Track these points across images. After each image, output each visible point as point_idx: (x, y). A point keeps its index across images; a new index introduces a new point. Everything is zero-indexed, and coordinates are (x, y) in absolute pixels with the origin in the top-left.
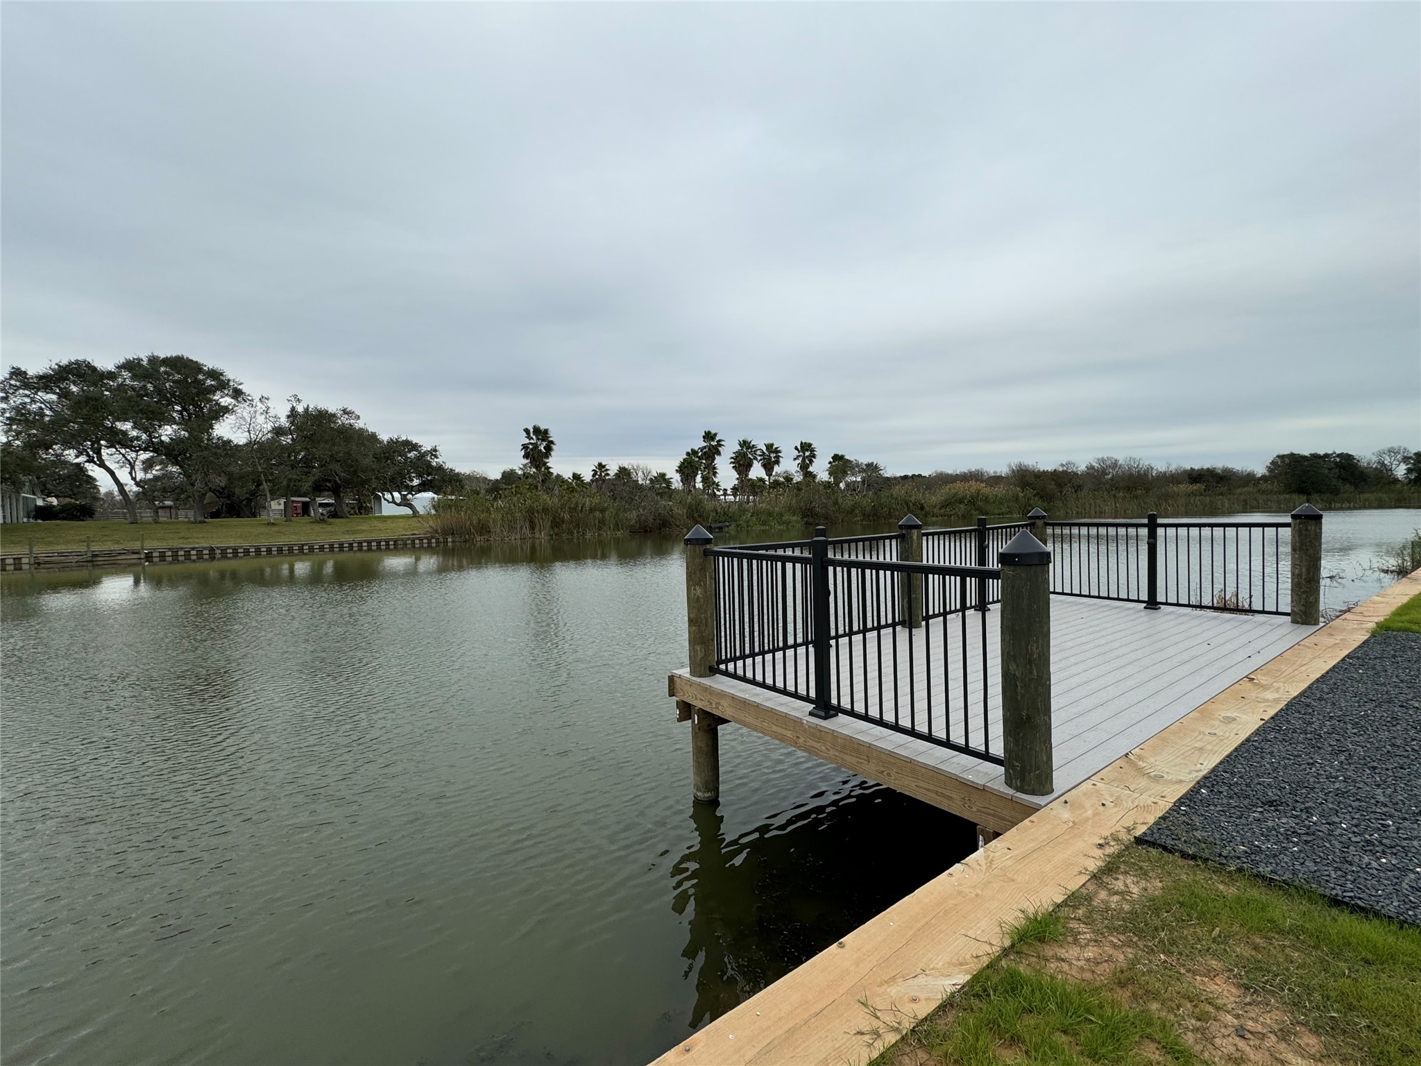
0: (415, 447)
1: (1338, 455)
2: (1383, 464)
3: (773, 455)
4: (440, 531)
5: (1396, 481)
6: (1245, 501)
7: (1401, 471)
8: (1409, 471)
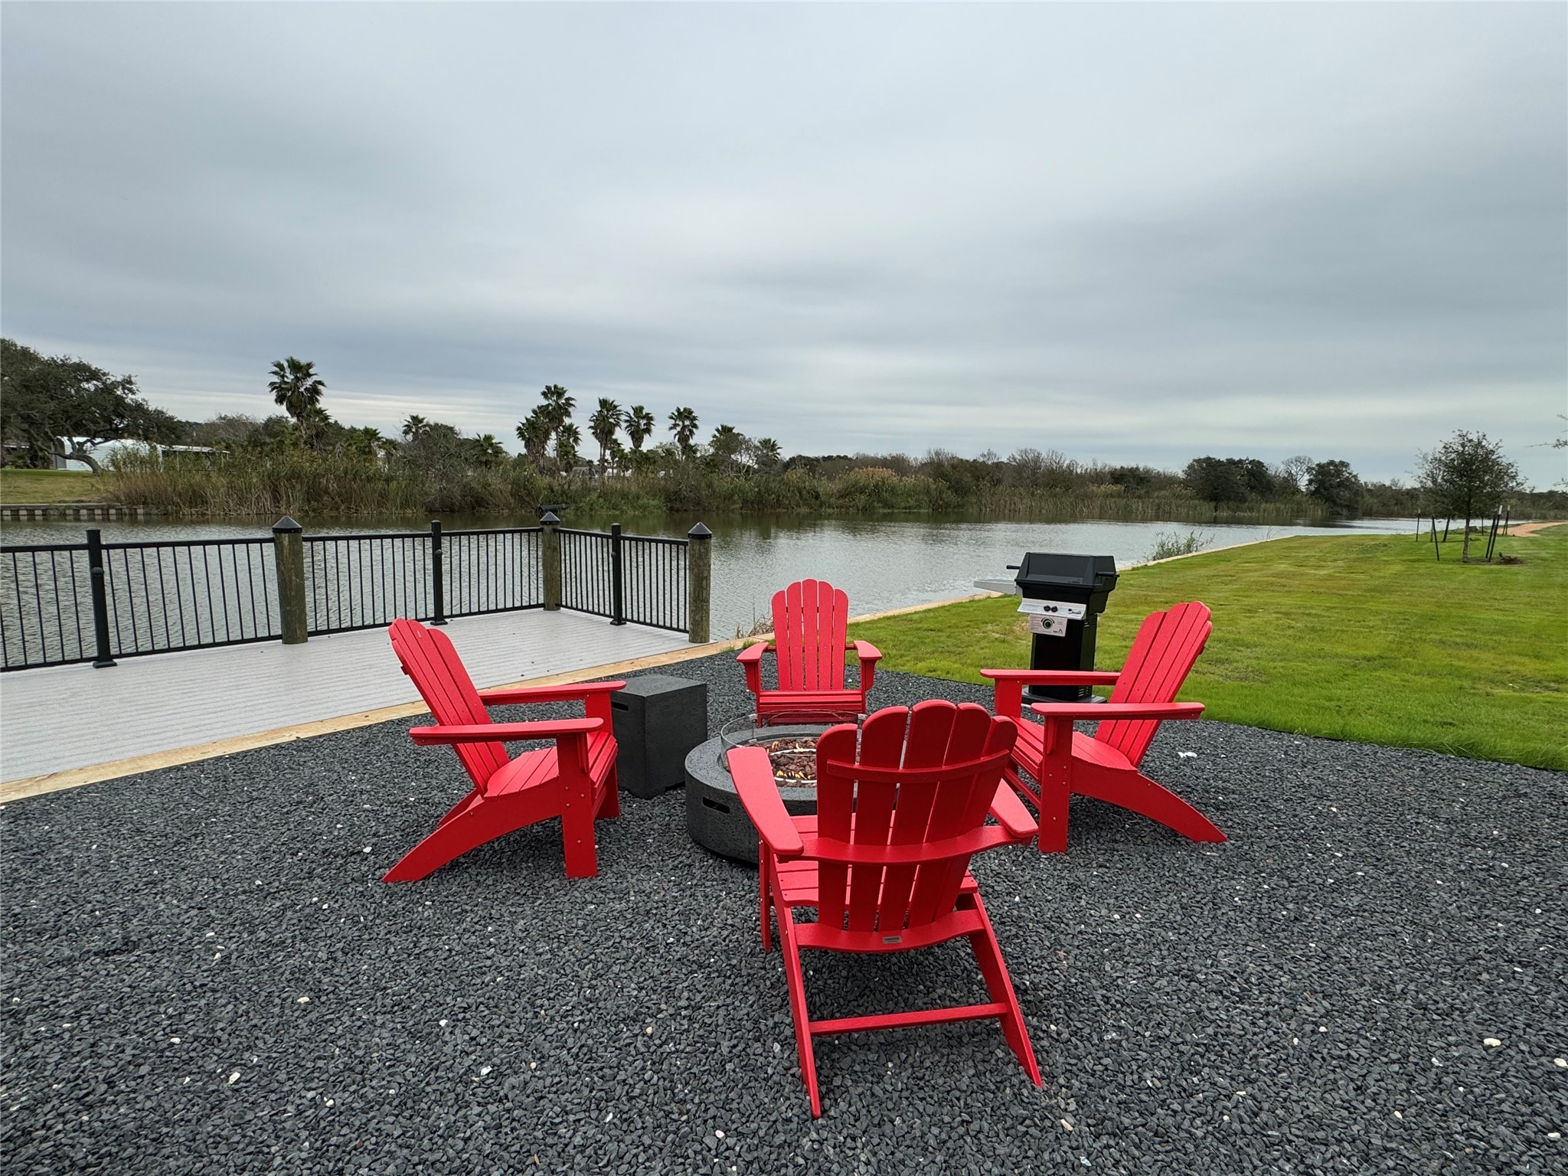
0: (94, 375)
1: (1251, 462)
2: (1290, 474)
3: (643, 422)
4: (123, 498)
5: (1299, 491)
6: (1159, 505)
7: (1303, 482)
8: (1310, 482)
